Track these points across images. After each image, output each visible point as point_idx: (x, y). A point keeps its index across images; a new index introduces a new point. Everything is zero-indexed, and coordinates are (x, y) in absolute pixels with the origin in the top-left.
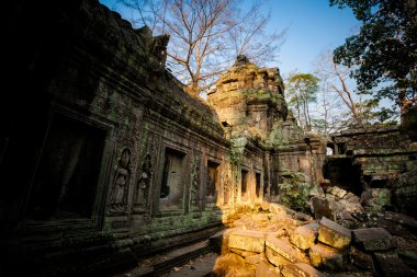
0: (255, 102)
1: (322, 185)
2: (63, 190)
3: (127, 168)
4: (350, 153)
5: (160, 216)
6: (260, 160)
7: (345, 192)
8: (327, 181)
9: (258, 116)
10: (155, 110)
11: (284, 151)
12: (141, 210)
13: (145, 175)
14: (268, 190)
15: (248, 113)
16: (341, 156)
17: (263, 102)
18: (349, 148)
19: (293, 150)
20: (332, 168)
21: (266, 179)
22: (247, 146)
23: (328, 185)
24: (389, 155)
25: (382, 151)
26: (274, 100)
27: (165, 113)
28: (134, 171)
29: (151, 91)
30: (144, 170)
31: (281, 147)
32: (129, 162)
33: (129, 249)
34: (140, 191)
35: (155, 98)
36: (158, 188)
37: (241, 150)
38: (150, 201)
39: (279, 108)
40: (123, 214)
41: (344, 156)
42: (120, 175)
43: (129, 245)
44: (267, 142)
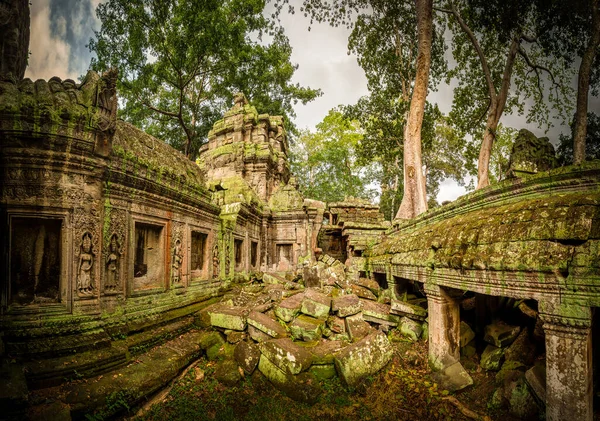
0: (254, 159)
1: (316, 253)
2: (37, 280)
3: (90, 252)
4: (342, 224)
5: (137, 296)
6: (257, 228)
7: (333, 259)
8: (320, 250)
9: (256, 177)
10: (116, 182)
11: (283, 218)
12: (112, 291)
13: (113, 257)
14: (265, 259)
15: (244, 173)
16: (334, 227)
17: (262, 160)
18: (340, 220)
19: (290, 218)
20: (326, 237)
21: (263, 247)
22: (241, 213)
23: (321, 253)
24: (369, 229)
25: (365, 225)
26: (275, 159)
27: (127, 182)
28: (98, 254)
29: (106, 158)
30: (112, 252)
31: (280, 214)
32: (92, 247)
33: (102, 330)
34: (110, 273)
35: (113, 166)
36: (132, 268)
37: (234, 217)
38: (122, 281)
39: (280, 169)
40: (93, 298)
41: (337, 227)
42: (83, 261)
43: (101, 327)
44: (265, 207)
